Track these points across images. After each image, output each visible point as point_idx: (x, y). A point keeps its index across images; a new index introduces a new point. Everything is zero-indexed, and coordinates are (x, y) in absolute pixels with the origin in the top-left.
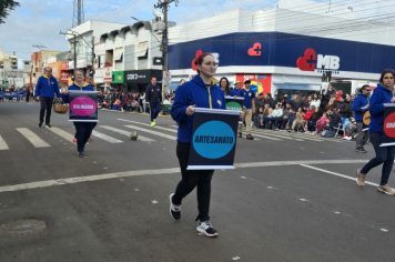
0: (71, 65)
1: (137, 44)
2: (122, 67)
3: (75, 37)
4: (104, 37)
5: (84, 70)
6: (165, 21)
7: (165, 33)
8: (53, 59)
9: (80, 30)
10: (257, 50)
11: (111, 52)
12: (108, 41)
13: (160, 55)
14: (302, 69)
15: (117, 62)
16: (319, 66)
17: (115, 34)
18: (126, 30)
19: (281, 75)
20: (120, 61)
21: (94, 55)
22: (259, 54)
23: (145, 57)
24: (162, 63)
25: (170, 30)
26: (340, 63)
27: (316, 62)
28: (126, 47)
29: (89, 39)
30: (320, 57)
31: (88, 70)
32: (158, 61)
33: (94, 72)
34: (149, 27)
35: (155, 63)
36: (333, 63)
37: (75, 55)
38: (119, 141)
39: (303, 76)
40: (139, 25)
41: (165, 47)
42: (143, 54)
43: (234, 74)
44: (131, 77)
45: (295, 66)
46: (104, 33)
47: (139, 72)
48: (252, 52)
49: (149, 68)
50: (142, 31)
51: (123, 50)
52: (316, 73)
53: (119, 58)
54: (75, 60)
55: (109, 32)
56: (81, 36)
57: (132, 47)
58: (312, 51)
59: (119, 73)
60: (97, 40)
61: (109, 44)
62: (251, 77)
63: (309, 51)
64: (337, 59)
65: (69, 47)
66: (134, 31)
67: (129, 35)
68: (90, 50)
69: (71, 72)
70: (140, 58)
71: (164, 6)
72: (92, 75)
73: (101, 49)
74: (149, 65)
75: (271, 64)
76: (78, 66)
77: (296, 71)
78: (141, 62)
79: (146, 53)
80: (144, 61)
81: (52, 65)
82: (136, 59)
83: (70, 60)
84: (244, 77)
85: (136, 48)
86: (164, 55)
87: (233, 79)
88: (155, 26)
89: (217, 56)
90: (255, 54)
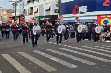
0: (14, 15)
1: (44, 4)
2: (38, 15)
3: (15, 2)
4: (29, 2)
5: (19, 17)
10: (108, 3)
11: (32, 8)
12: (30, 3)
13: (58, 8)
15: (35, 12)
20: (37, 12)
21: (24, 10)
22: (109, 5)
23: (49, 10)
24: (59, 12)
28: (39, 6)
29: (22, 3)
31: (22, 17)
32: (57, 11)
33: (25, 17)
35: (56, 12)
37: (16, 10)
42: (48, 8)
43: (95, 15)
44: (42, 19)
47: (46, 17)
49: (51, 14)
51: (38, 7)
53: (36, 11)
54: (16, 12)
56: (18, 2)
57: (42, 5)
59: (36, 17)
60: (26, 3)
61: (31, 5)
62: (103, 16)
65: (12, 7)
68: (22, 8)
69: (14, 18)
70: (46, 10)
72: (24, 19)
73: (27, 7)
74: (52, 13)
76: (17, 15)
78: (47, 12)
79: (50, 8)
80: (49, 11)
81: (5, 15)
82: (45, 11)
83: (13, 12)
84: (102, 16)
85: (44, 6)
86: (60, 8)
87: (96, 18)
89: (86, 7)
90: (107, 5)
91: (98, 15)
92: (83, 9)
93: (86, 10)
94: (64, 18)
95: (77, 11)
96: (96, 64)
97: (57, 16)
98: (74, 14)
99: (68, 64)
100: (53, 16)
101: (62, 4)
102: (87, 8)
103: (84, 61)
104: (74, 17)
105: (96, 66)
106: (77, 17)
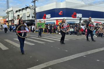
0: (7, 19)
1: (26, 13)
3: (8, 12)
4: (17, 11)
5: (11, 21)
6: (35, 6)
7: (35, 9)
9: (9, 10)
10: (61, 13)
11: (19, 15)
13: (34, 15)
14: (73, 18)
16: (77, 17)
17: (20, 10)
18: (23, 9)
19: (68, 19)
21: (14, 16)
23: (29, 16)
24: (35, 18)
25: (36, 9)
27: (76, 16)
28: (23, 14)
29: (12, 12)
30: (77, 14)
31: (12, 21)
32: (33, 17)
33: (14, 21)
34: (30, 8)
36: (80, 16)
37: (8, 17)
38: (34, 44)
39: (73, 20)
40: (27, 8)
41: (35, 13)
42: (29, 15)
46: (16, 10)
47: (27, 20)
48: (60, 14)
49: (30, 19)
50: (28, 9)
51: (22, 15)
52: (76, 18)
53: (21, 17)
55: (18, 10)
56: (10, 11)
58: (75, 13)
60: (15, 12)
61: (18, 13)
63: (74, 13)
64: (81, 14)
65: (6, 15)
66: (25, 9)
67: (24, 10)
68: (13, 15)
69: (7, 21)
70: (27, 17)
71: (34, 2)
72: (14, 22)
73: (16, 15)
75: (65, 17)
76: (9, 20)
77: (72, 18)
78: (28, 17)
79: (30, 15)
80: (29, 17)
81: (1, 20)
82: (26, 17)
83: (7, 18)
84: (58, 20)
85: (26, 14)
86: (35, 15)
87: (55, 21)
88: (32, 8)
89: (50, 15)
90: (61, 14)
91: (56, 20)
92: (48, 16)
93: (50, 17)
94: (38, 21)
95: (45, 18)
101: (36, 13)
102: (51, 16)
104: (43, 21)
106: (44, 21)
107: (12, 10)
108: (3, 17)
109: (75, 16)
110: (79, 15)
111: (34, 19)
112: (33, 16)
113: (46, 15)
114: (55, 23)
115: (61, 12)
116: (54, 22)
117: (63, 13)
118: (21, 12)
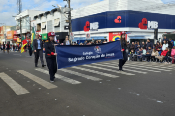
0: (19, 32)
1: (53, 20)
2: (46, 32)
3: (20, 18)
4: (36, 17)
5: (25, 34)
6: (69, 7)
7: (69, 13)
8: (9, 30)
9: (23, 14)
10: (119, 20)
11: (39, 25)
12: (38, 19)
13: (68, 24)
14: (141, 28)
15: (43, 29)
16: (149, 27)
17: (41, 15)
18: (47, 13)
19: (131, 32)
20: (45, 29)
21: (31, 27)
22: (120, 22)
23: (59, 26)
24: (69, 29)
25: (72, 12)
26: (158, 25)
27: (147, 25)
28: (48, 22)
29: (28, 19)
30: (149, 22)
31: (28, 34)
34: (60, 11)
35: (65, 29)
36: (155, 25)
37: (21, 27)
40: (54, 11)
41: (70, 20)
42: (57, 25)
43: (107, 32)
45: (138, 27)
46: (35, 15)
48: (116, 21)
50: (56, 13)
51: (46, 23)
52: (147, 30)
53: (44, 27)
54: (21, 29)
55: (38, 14)
56: (24, 17)
57: (51, 21)
59: (44, 35)
60: (32, 19)
61: (38, 21)
62: (115, 34)
63: (144, 20)
64: (157, 23)
65: (17, 23)
66: (52, 13)
67: (49, 16)
68: (28, 24)
69: (19, 35)
70: (55, 27)
72: (30, 36)
73: (35, 23)
74: (61, 30)
75: (127, 27)
76: (23, 32)
77: (139, 29)
78: (56, 28)
79: (59, 24)
80: (58, 28)
81: (9, 32)
82: (53, 27)
83: (18, 29)
84: (113, 34)
85: (53, 22)
86: (70, 25)
87: (107, 35)
88: (64, 10)
89: (97, 23)
90: (118, 22)
91: (110, 32)
92: (94, 25)
93: (98, 27)
94: (75, 35)
95: (88, 28)
96: (101, 79)
97: (68, 33)
98: (85, 31)
99: (71, 81)
100: (62, 33)
101: (72, 20)
102: (99, 25)
103: (89, 77)
104: (85, 34)
105: (100, 81)
106: (88, 34)
107: (28, 16)
108: (12, 28)
109: (145, 26)
110: (153, 24)
111: (67, 31)
112: (66, 26)
113: (91, 24)
114: (108, 38)
115: (119, 17)
116: (105, 37)
117: (123, 19)
118: (43, 18)
